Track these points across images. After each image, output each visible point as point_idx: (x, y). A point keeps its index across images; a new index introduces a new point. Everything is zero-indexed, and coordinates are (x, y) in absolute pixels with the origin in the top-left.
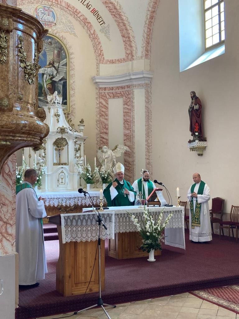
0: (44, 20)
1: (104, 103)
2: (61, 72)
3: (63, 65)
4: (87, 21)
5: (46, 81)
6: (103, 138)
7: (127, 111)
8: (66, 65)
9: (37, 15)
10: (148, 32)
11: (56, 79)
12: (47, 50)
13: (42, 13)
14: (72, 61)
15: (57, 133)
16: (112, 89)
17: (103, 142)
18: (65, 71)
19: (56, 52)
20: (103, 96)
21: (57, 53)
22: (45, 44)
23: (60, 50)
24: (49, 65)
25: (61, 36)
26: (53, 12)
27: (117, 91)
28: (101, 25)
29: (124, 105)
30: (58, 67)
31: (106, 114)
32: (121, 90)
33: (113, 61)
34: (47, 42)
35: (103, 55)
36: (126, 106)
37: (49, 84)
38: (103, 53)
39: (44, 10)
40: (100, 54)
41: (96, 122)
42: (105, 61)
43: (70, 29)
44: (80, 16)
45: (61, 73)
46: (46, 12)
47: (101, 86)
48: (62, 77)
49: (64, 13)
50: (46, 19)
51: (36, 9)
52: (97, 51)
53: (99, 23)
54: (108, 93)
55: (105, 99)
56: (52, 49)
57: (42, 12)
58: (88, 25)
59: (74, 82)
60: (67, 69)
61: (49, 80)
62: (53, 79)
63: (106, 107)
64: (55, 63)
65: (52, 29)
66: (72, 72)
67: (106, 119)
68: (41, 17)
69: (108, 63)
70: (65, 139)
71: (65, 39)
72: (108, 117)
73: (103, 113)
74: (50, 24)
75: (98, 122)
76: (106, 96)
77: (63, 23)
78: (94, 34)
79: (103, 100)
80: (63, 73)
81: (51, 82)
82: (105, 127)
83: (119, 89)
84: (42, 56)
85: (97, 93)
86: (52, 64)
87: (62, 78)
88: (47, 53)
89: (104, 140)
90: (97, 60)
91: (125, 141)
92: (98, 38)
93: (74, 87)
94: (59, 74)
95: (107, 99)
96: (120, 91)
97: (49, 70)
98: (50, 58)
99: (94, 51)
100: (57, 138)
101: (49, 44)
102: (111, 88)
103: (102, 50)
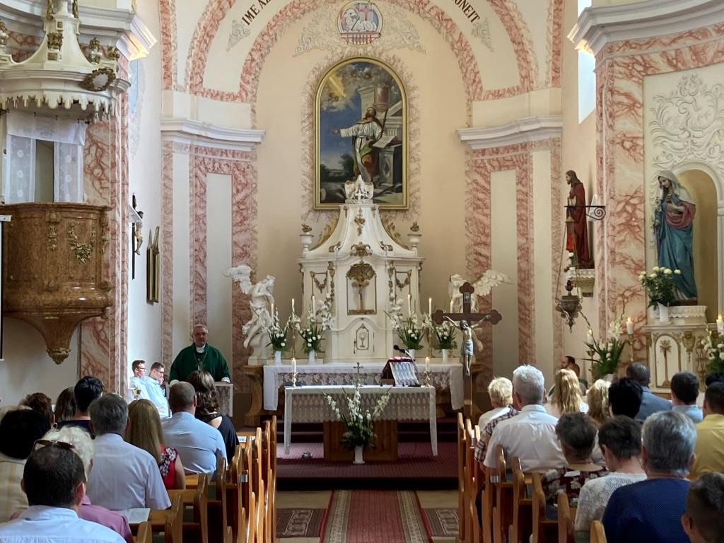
0: (357, 32)
1: (481, 181)
2: (390, 128)
3: (395, 115)
4: (445, 18)
5: (360, 151)
6: (480, 254)
7: (521, 197)
8: (399, 113)
9: (343, 23)
10: (555, 30)
11: (380, 144)
12: (363, 88)
13: (353, 17)
14: (414, 103)
15: (351, 254)
16: (497, 151)
17: (480, 262)
18: (398, 126)
19: (379, 90)
20: (479, 167)
21: (382, 93)
22: (358, 79)
23: (387, 86)
24: (366, 118)
25: (392, 56)
26: (374, 12)
27: (506, 155)
28: (472, 21)
29: (517, 184)
30: (385, 120)
31: (485, 204)
32: (512, 153)
33: (500, 93)
34: (362, 74)
35: (480, 82)
36: (520, 187)
37: (367, 154)
38: (480, 78)
39: (357, 11)
40: (474, 81)
41: (466, 221)
42: (483, 94)
43: (409, 39)
44: (430, 10)
45: (390, 132)
46: (362, 15)
47: (474, 148)
48: (392, 138)
49: (398, 8)
50: (359, 28)
51: (341, 12)
52: (468, 75)
53: (469, 17)
54: (489, 160)
55: (483, 172)
56: (371, 86)
57: (353, 15)
58: (446, 26)
59: (417, 145)
60: (402, 120)
61: (366, 148)
62: (376, 145)
63: (485, 189)
64: (378, 113)
65: (373, 47)
66: (414, 126)
67: (486, 215)
68: (351, 27)
69: (490, 96)
70: (368, 265)
71: (399, 61)
72: (488, 210)
73: (480, 201)
74: (369, 36)
75: (470, 222)
76: (485, 167)
77: (395, 30)
78: (460, 40)
79: (479, 175)
80: (393, 130)
81: (370, 150)
82: (484, 231)
83: (508, 152)
84: (352, 104)
85: (467, 163)
86: (372, 116)
87: (392, 141)
88: (361, 97)
89: (482, 259)
90: (469, 93)
91: (520, 260)
92: (468, 48)
93: (418, 155)
94: (386, 133)
95: (486, 173)
96: (511, 156)
97: (367, 128)
98: (367, 105)
99: (462, 75)
100: (352, 264)
101: (365, 78)
102: (495, 150)
103: (478, 73)
